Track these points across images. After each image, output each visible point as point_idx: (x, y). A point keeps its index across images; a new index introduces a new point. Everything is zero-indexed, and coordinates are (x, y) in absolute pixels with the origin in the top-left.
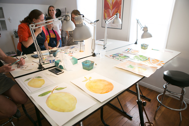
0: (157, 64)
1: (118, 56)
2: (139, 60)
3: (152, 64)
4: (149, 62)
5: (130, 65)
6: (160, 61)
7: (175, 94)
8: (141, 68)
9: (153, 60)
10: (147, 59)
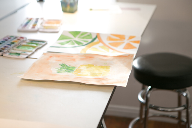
0: (123, 45)
1: (13, 45)
2: (76, 45)
3: (112, 49)
4: (101, 44)
5: (61, 63)
6: (127, 38)
7: (170, 110)
8: (93, 65)
9: (110, 39)
10: (95, 39)
